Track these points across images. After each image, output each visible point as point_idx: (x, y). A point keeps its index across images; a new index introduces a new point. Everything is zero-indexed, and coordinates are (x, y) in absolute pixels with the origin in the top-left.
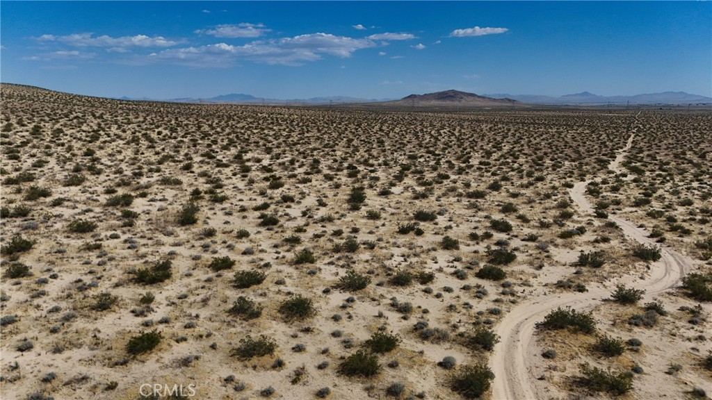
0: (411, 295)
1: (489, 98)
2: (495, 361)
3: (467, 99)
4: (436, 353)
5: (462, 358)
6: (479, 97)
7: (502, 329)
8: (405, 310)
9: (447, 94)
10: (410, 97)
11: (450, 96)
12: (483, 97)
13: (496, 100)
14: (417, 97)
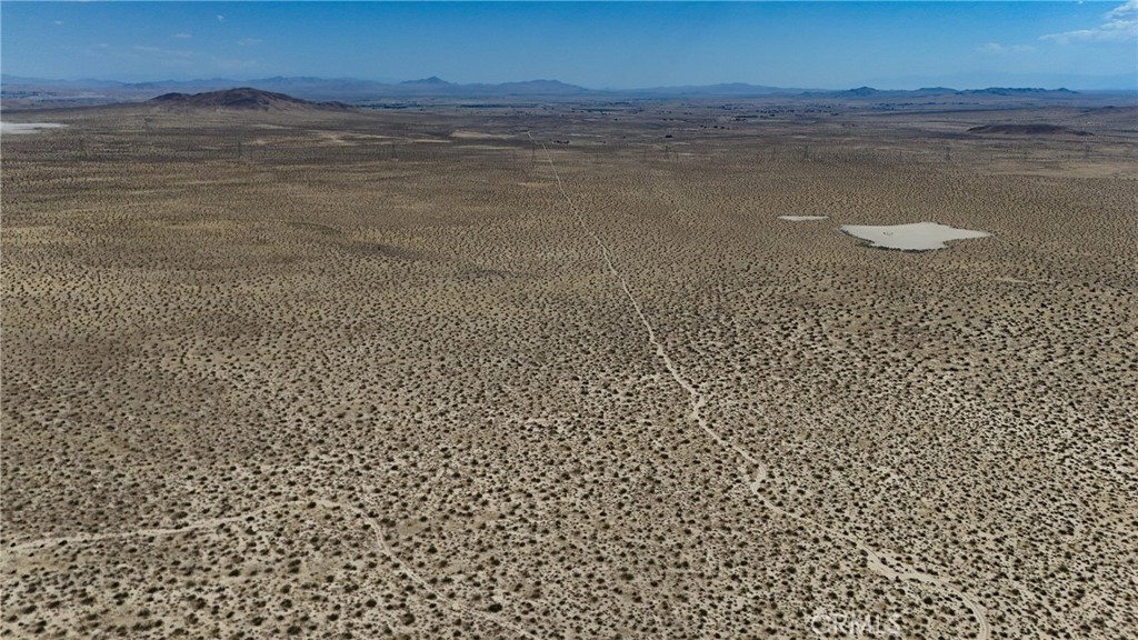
1: (310, 103)
3: (278, 106)
6: (295, 101)
9: (240, 95)
10: (169, 97)
11: (248, 100)
12: (301, 101)
13: (320, 106)
14: (184, 99)
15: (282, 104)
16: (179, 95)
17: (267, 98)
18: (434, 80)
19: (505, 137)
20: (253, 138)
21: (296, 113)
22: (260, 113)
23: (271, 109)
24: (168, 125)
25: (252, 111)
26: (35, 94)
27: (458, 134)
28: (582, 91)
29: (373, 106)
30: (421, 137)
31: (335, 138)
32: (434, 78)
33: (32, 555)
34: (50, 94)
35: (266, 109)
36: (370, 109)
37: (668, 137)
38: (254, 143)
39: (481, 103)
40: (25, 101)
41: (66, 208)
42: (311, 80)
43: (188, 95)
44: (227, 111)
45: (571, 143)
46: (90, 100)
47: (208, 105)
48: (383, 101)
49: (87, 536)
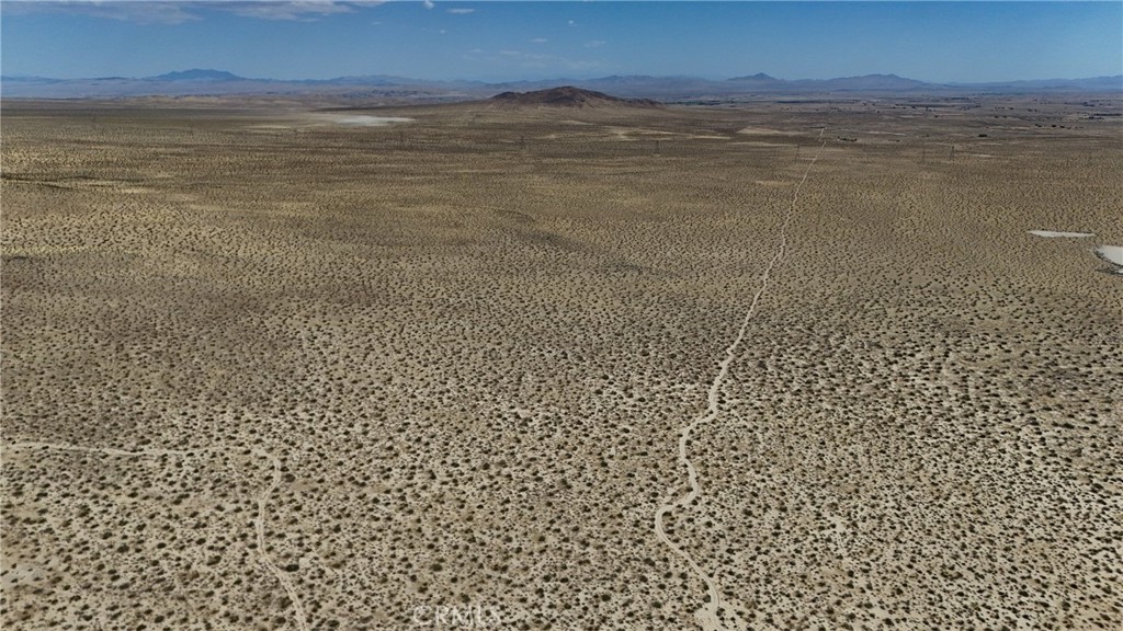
0: (638, 509)
1: (622, 100)
2: (655, 523)
3: (592, 103)
4: (646, 522)
5: (651, 523)
6: (608, 98)
7: (656, 517)
8: (639, 513)
9: (561, 93)
10: (504, 95)
11: (566, 98)
12: (614, 99)
13: (631, 103)
14: (515, 98)
15: (596, 101)
16: (513, 93)
17: (583, 96)
18: (761, 76)
19: (791, 134)
20: (549, 133)
21: (606, 110)
22: (575, 110)
23: (585, 106)
24: (491, 121)
25: (568, 108)
26: (415, 93)
27: (748, 131)
28: (920, 86)
29: (688, 104)
30: (703, 134)
31: (621, 134)
32: (762, 74)
33: (17, 452)
34: (426, 93)
35: (581, 106)
36: (685, 106)
37: (981, 136)
38: (546, 137)
39: (801, 99)
40: (401, 99)
41: (341, 188)
42: (643, 78)
43: (519, 94)
44: (547, 108)
45: (859, 141)
46: (454, 98)
47: (532, 102)
48: (703, 99)
49: (66, 446)
